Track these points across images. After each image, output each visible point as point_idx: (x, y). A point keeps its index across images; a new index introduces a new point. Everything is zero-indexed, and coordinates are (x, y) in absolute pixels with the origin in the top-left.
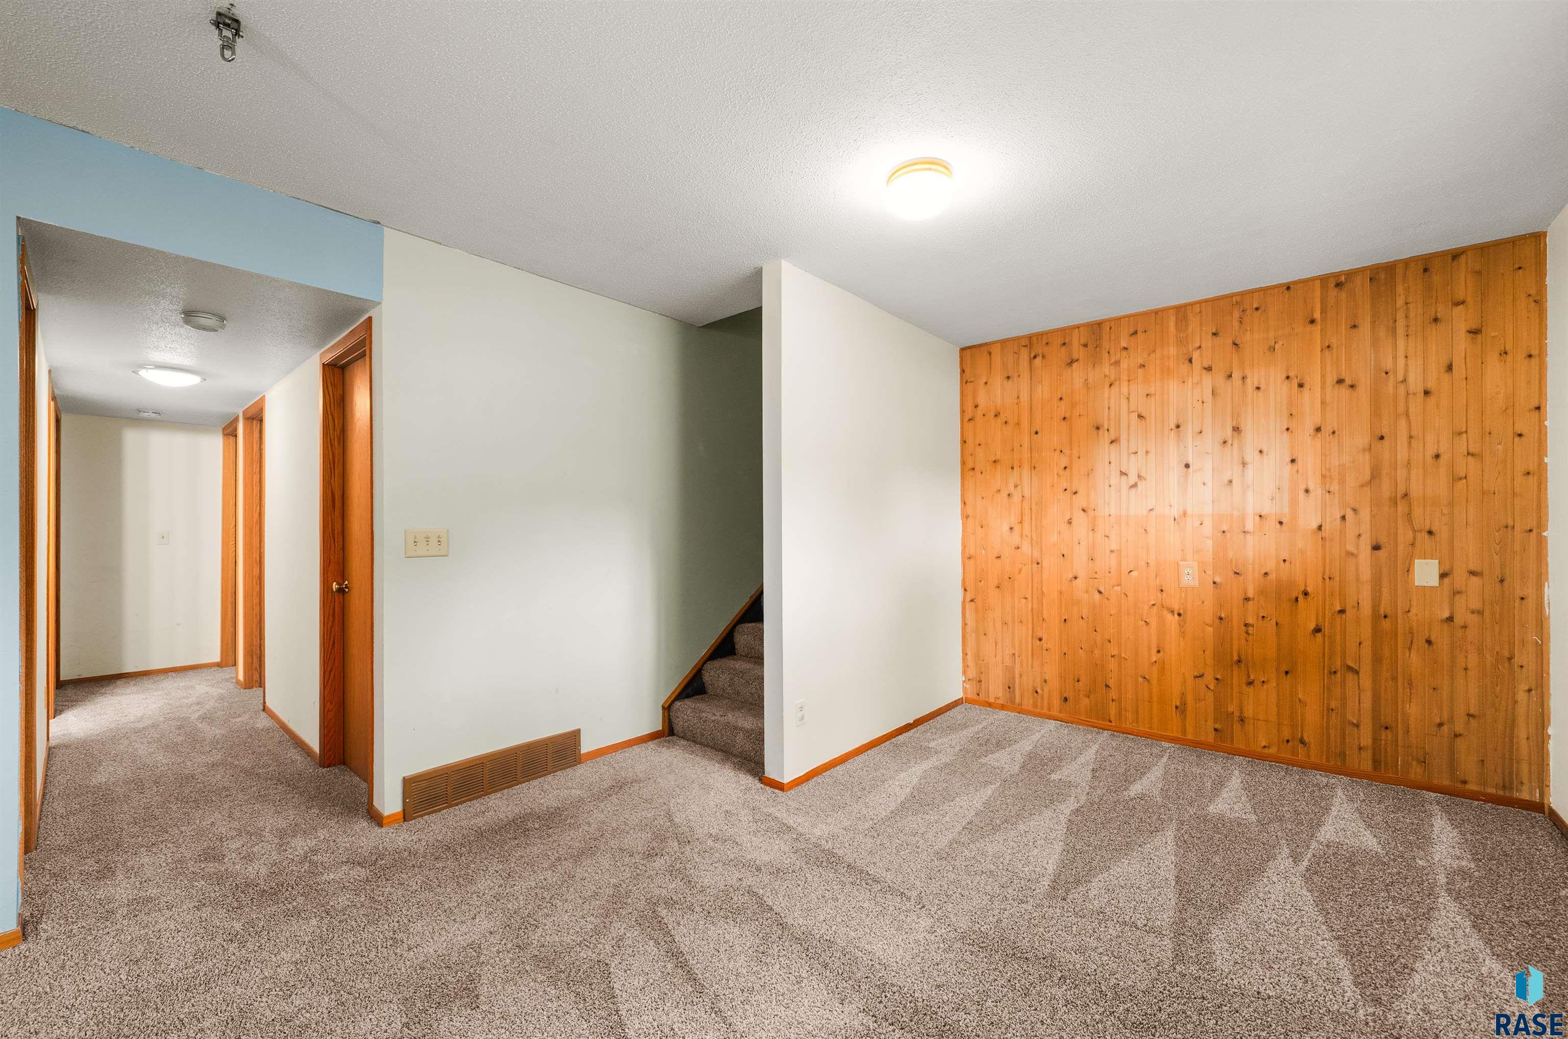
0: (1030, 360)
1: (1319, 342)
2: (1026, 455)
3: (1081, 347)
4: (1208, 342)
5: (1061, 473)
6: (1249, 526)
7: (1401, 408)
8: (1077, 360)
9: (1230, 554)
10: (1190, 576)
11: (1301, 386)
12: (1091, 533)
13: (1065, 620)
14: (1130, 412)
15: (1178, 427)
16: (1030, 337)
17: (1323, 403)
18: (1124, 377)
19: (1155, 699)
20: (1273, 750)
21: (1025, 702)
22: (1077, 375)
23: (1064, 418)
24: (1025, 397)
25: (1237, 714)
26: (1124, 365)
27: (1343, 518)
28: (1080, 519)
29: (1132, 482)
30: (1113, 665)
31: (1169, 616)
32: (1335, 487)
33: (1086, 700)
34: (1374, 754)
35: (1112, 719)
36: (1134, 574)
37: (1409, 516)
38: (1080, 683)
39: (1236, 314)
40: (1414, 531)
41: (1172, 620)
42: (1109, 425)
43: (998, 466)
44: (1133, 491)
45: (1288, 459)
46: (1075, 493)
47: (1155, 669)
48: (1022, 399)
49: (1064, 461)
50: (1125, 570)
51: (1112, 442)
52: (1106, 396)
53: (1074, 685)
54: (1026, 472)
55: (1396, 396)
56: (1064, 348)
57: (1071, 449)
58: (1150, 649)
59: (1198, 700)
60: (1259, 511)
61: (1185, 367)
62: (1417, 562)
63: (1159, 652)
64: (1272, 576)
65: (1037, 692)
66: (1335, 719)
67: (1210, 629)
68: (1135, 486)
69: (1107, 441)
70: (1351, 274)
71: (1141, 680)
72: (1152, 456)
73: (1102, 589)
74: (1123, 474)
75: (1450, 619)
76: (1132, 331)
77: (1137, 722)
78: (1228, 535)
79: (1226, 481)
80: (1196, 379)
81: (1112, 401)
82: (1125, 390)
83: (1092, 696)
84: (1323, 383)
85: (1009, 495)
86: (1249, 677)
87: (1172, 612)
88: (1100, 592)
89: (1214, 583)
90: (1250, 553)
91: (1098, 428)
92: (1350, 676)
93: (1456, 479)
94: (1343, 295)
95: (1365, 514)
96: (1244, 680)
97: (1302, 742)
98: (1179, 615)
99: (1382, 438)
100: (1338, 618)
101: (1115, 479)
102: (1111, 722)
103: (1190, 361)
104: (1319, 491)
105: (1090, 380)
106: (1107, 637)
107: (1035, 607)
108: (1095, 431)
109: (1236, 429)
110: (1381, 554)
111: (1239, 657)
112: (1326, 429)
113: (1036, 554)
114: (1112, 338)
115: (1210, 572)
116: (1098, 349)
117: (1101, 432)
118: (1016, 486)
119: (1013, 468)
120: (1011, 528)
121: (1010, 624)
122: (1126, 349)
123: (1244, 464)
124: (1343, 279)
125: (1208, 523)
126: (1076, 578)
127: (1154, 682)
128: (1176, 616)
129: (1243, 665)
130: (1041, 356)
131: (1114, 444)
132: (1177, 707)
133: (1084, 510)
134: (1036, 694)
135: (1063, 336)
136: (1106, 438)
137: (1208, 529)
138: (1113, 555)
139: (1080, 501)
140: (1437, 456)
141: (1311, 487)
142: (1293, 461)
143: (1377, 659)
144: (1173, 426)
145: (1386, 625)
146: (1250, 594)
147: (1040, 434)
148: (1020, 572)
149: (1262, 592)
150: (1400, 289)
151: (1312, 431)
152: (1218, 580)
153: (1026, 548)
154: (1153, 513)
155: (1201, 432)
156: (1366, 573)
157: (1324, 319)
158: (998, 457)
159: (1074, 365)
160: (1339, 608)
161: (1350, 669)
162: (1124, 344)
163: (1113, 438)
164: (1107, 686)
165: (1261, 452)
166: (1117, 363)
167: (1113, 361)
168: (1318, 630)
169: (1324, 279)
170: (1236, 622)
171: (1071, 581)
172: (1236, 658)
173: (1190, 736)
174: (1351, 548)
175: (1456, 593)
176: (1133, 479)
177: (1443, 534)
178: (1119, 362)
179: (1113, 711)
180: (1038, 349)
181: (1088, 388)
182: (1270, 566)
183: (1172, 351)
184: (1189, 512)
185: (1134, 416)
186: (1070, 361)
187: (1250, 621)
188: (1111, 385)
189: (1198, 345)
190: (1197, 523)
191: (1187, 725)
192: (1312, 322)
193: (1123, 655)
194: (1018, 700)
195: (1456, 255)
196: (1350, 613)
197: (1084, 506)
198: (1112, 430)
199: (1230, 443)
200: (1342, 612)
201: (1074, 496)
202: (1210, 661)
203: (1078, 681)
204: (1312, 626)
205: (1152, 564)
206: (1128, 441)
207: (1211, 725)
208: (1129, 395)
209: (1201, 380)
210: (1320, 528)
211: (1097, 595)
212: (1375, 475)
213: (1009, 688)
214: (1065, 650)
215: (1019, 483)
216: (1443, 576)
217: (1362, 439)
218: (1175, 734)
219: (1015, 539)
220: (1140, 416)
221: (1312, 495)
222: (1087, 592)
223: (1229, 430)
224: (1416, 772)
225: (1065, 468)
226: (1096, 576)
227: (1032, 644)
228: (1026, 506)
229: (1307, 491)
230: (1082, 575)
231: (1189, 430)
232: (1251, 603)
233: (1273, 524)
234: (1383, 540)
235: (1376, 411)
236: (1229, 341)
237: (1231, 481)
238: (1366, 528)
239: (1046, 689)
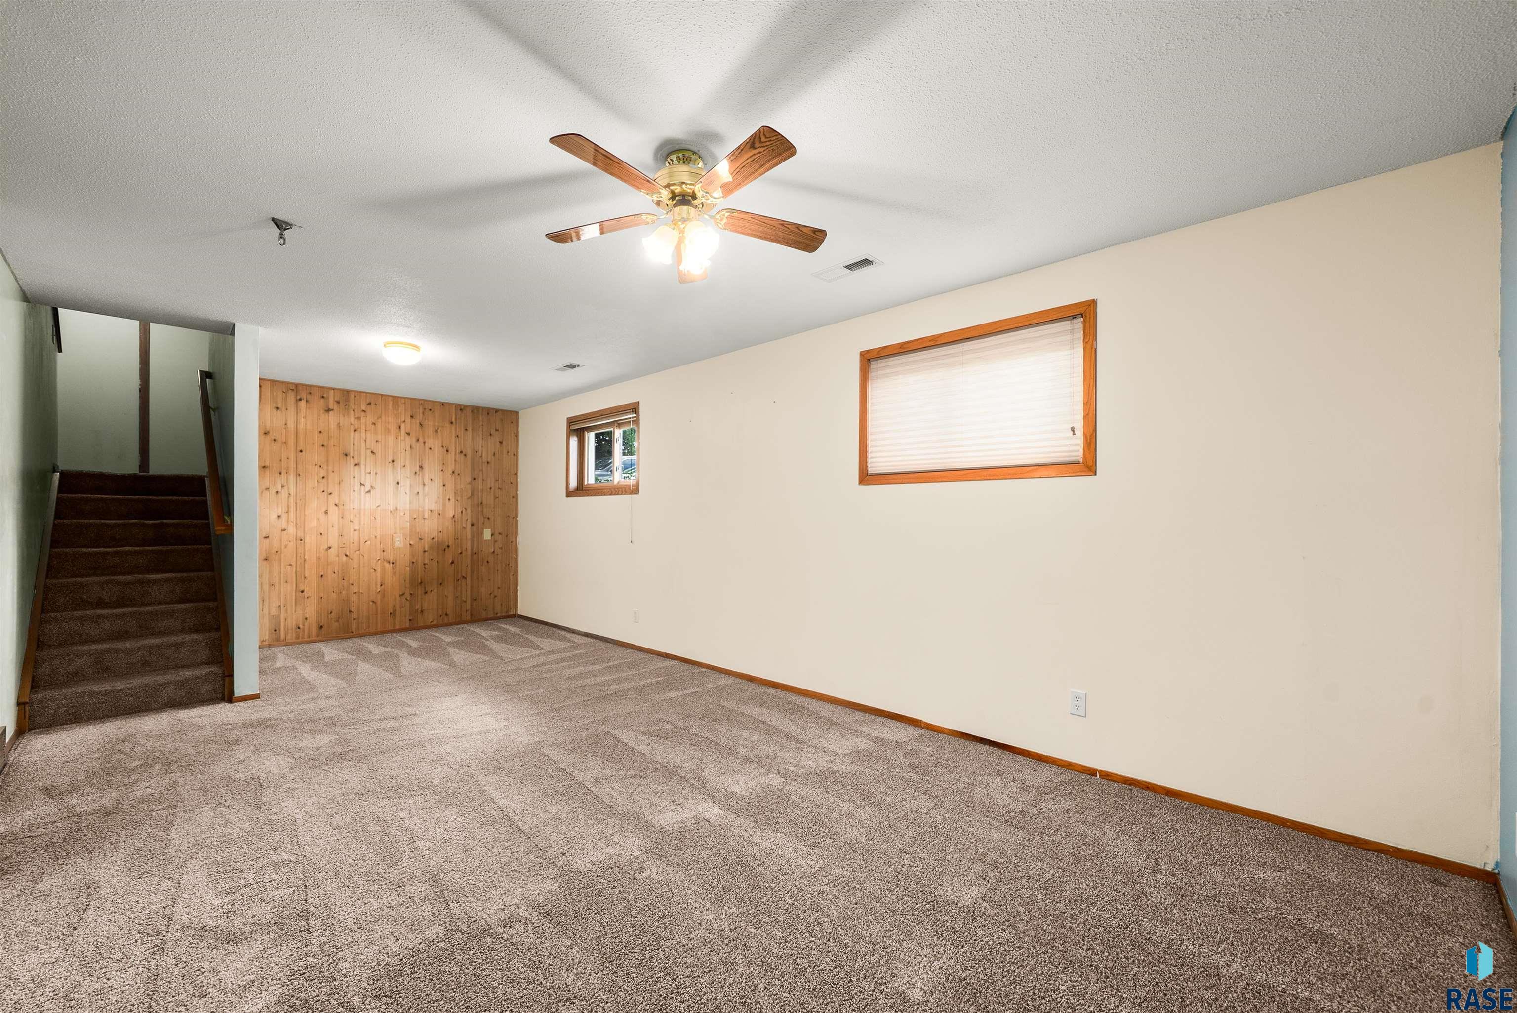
0: (297, 400)
1: (454, 434)
2: (292, 465)
3: (335, 403)
4: (408, 420)
5: (321, 480)
6: (426, 516)
7: (481, 468)
8: (332, 410)
9: (418, 531)
10: (399, 542)
11: (447, 451)
12: (341, 519)
13: (322, 576)
14: (366, 449)
15: (393, 461)
16: (297, 385)
17: (455, 461)
18: (363, 427)
19: (379, 612)
20: (435, 623)
21: (289, 637)
22: (333, 419)
23: (323, 445)
24: (291, 425)
25: (420, 610)
26: (363, 420)
27: (462, 512)
28: (333, 510)
29: (367, 490)
30: (354, 598)
31: (387, 565)
32: (459, 498)
33: (336, 624)
34: (471, 612)
35: (354, 630)
36: (368, 543)
37: (482, 511)
38: (332, 614)
39: (421, 410)
40: (484, 518)
41: (389, 567)
42: (354, 454)
43: (267, 471)
44: (368, 494)
45: (442, 484)
46: (331, 494)
47: (379, 596)
48: (289, 425)
49: (322, 473)
50: (362, 541)
51: (355, 465)
52: (352, 436)
53: (328, 617)
54: (292, 478)
55: (479, 462)
56: (322, 400)
57: (328, 466)
58: (376, 585)
59: (401, 607)
60: (430, 508)
61: (397, 430)
62: (485, 530)
63: (381, 585)
64: (436, 539)
65: (299, 628)
66: (458, 601)
67: (408, 569)
68: (369, 491)
69: (352, 465)
70: (466, 406)
71: (371, 603)
72: (379, 475)
73: (348, 554)
74: (361, 484)
75: (494, 552)
76: (368, 402)
77: (369, 627)
78: (417, 520)
79: (416, 493)
80: (403, 438)
81: (356, 440)
82: (363, 435)
83: (340, 620)
84: (455, 452)
85: (277, 492)
86: (425, 589)
87: (389, 562)
88: (347, 555)
89: (410, 544)
90: (427, 529)
91: (346, 455)
92: (464, 580)
93: (496, 498)
94: (463, 415)
95: (469, 510)
96: (423, 591)
97: (446, 615)
98: (393, 563)
99: (475, 479)
100: (460, 555)
101: (357, 487)
102: (352, 632)
103: (400, 427)
104: (454, 500)
105: (341, 425)
106: (351, 582)
107: (298, 570)
108: (345, 456)
109: (421, 467)
110: (474, 527)
111: (421, 580)
112: (457, 473)
113: (300, 534)
114: (356, 403)
115: (408, 539)
116: (347, 407)
117: (348, 458)
118: (283, 487)
119: (280, 473)
120: (279, 516)
121: (277, 585)
122: (364, 411)
123: (424, 485)
124: (462, 407)
125: (408, 513)
126: (330, 548)
127: (379, 603)
128: (391, 564)
129: (423, 584)
130: (305, 400)
131: (356, 466)
132: (391, 614)
133: (336, 505)
134: (298, 630)
135: (323, 392)
136: (352, 462)
137: (407, 518)
138: (356, 532)
139: (333, 499)
140: (491, 488)
141: (451, 498)
142: (444, 485)
143: (472, 572)
144: (390, 461)
145: (475, 556)
146: (426, 549)
147: (304, 452)
148: (286, 547)
149: (431, 547)
150: (481, 418)
151: (451, 472)
152: (412, 543)
153: (291, 530)
154: (379, 508)
155: (404, 466)
156: (469, 536)
157: (456, 423)
158: (267, 464)
159: (331, 413)
160: (460, 552)
161: (463, 577)
162: (363, 408)
163: (356, 463)
164: (350, 612)
165: (431, 479)
166: (359, 418)
167: (356, 416)
168: (453, 562)
169: (456, 405)
170: (420, 563)
171: (327, 550)
172: (420, 581)
173: (397, 627)
174: (464, 525)
175: (496, 541)
176: (368, 488)
177: (492, 519)
178: (360, 418)
179: (354, 626)
180: (304, 395)
181: (340, 429)
182: (435, 534)
183: (391, 419)
184: (398, 508)
185: (369, 452)
186: (327, 409)
187: (426, 562)
188: (355, 431)
189: (404, 420)
190: (402, 514)
191: (396, 622)
192: (452, 423)
193: (361, 591)
194: (283, 636)
195: (497, 411)
196: (464, 553)
197: (337, 502)
198: (355, 458)
199: (418, 473)
200: (461, 553)
201: (330, 496)
202: (408, 585)
203: (331, 613)
204: (451, 561)
205: (378, 537)
206: (365, 466)
207: (408, 618)
208: (366, 438)
209: (405, 440)
210: (454, 516)
211: (345, 558)
212: (472, 494)
213: (275, 631)
214: (322, 595)
215: (285, 484)
216: (492, 535)
217: (469, 479)
218: (390, 628)
219: (283, 523)
220: (372, 452)
221: (451, 501)
222: (338, 556)
223: (418, 467)
224: (484, 615)
225: (323, 477)
226: (344, 546)
227: (296, 595)
228: (292, 500)
229: (449, 499)
230: (335, 545)
231: (399, 464)
232: (426, 553)
233: (436, 514)
234: (475, 522)
235: (473, 469)
236: (418, 422)
237: (418, 493)
238: (469, 517)
239: (306, 624)
